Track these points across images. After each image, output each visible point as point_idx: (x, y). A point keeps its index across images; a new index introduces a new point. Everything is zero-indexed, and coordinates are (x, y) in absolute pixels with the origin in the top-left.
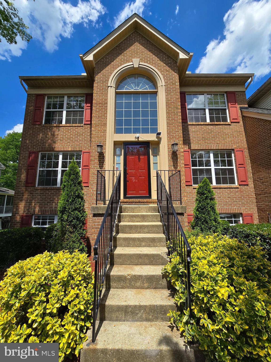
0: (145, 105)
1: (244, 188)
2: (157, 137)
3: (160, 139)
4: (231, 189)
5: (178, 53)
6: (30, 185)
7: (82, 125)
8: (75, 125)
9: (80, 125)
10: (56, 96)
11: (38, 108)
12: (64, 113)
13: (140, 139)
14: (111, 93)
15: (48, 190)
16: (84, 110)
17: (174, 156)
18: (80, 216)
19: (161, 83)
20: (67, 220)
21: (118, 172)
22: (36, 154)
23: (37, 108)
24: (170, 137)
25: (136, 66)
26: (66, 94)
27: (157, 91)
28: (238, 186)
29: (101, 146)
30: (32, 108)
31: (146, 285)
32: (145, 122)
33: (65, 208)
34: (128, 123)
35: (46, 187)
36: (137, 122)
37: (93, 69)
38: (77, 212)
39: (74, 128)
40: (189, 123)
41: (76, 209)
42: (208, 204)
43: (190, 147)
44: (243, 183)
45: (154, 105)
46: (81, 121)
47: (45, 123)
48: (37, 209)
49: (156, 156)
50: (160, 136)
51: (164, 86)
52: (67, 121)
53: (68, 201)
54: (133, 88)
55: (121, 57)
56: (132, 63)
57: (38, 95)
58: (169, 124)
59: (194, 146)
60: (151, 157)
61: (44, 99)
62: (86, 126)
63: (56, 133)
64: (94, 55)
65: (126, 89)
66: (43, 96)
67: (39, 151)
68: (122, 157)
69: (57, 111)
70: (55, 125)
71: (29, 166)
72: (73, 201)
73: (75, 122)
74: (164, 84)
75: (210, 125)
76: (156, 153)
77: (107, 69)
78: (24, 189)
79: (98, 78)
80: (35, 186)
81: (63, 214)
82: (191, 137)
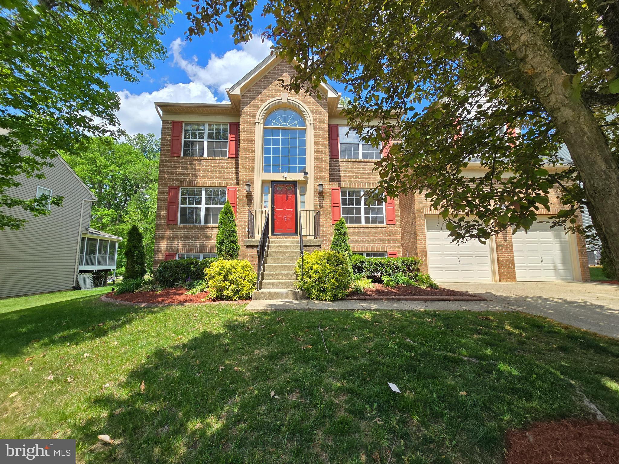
0: (293, 143)
1: (391, 227)
2: (304, 177)
3: (307, 179)
4: (379, 229)
5: (327, 91)
6: (171, 222)
7: (226, 158)
8: (218, 158)
9: (224, 158)
10: (195, 123)
11: (176, 138)
12: (206, 144)
13: (288, 179)
14: (259, 130)
15: (192, 227)
16: (228, 141)
17: (320, 195)
18: (235, 247)
19: (310, 120)
20: (225, 250)
21: (267, 211)
22: (177, 189)
23: (174, 138)
24: (317, 177)
25: (285, 101)
26: (206, 122)
27: (305, 129)
28: (386, 226)
29: (250, 185)
30: (168, 138)
31: (284, 278)
32: (293, 161)
33: (224, 240)
34: (276, 160)
35: (189, 224)
36: (285, 161)
37: (239, 101)
38: (233, 244)
39: (218, 161)
40: (340, 159)
41: (232, 242)
42: (340, 238)
43: (340, 186)
44: (391, 222)
45: (303, 143)
46: (224, 154)
47: (184, 155)
48: (180, 247)
49: (304, 195)
50: (308, 176)
51: (312, 125)
52: (210, 153)
53: (225, 235)
54: (281, 124)
55: (268, 89)
56: (280, 98)
57: (174, 123)
58: (316, 164)
59: (345, 184)
60: (299, 196)
61: (181, 127)
62: (230, 159)
63: (198, 167)
64: (241, 89)
65: (275, 124)
66: (180, 123)
67: (180, 186)
68: (270, 196)
69: (196, 141)
70: (195, 158)
71: (169, 203)
72: (230, 235)
73: (217, 154)
74: (312, 122)
75: (362, 162)
76: (303, 193)
77: (254, 102)
78: (165, 226)
79: (244, 112)
80: (177, 224)
81: (221, 245)
82: (342, 175)
